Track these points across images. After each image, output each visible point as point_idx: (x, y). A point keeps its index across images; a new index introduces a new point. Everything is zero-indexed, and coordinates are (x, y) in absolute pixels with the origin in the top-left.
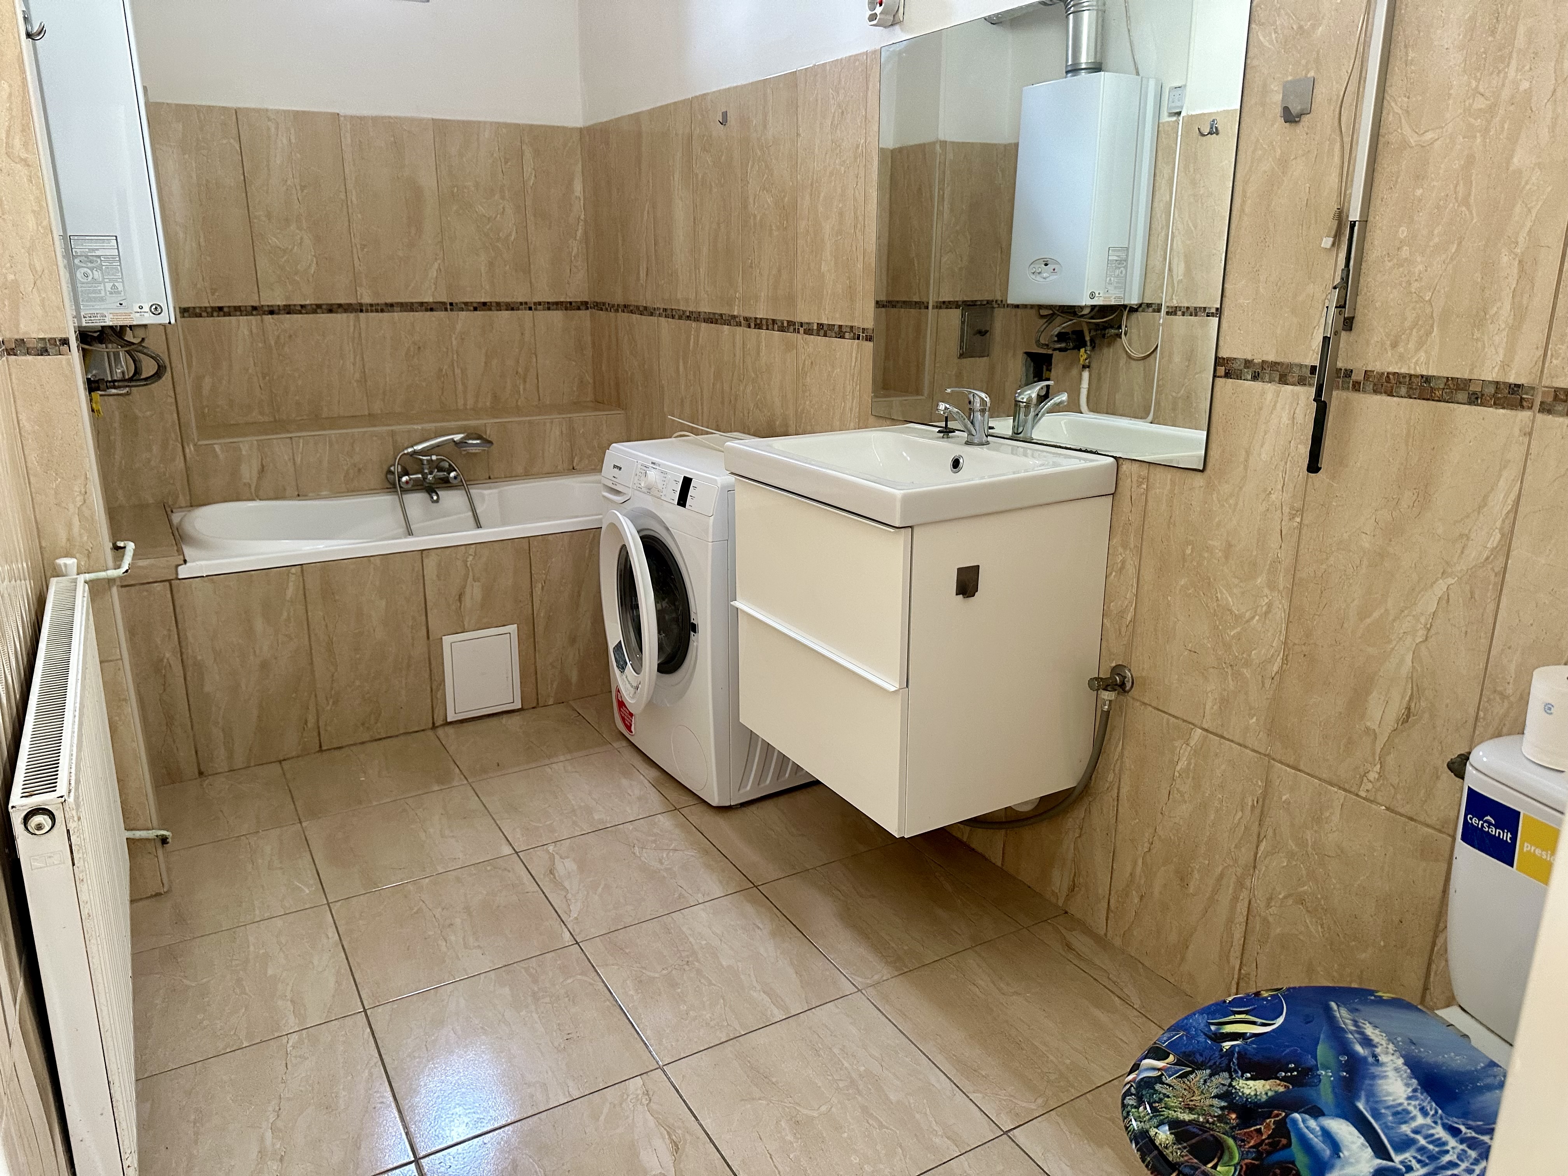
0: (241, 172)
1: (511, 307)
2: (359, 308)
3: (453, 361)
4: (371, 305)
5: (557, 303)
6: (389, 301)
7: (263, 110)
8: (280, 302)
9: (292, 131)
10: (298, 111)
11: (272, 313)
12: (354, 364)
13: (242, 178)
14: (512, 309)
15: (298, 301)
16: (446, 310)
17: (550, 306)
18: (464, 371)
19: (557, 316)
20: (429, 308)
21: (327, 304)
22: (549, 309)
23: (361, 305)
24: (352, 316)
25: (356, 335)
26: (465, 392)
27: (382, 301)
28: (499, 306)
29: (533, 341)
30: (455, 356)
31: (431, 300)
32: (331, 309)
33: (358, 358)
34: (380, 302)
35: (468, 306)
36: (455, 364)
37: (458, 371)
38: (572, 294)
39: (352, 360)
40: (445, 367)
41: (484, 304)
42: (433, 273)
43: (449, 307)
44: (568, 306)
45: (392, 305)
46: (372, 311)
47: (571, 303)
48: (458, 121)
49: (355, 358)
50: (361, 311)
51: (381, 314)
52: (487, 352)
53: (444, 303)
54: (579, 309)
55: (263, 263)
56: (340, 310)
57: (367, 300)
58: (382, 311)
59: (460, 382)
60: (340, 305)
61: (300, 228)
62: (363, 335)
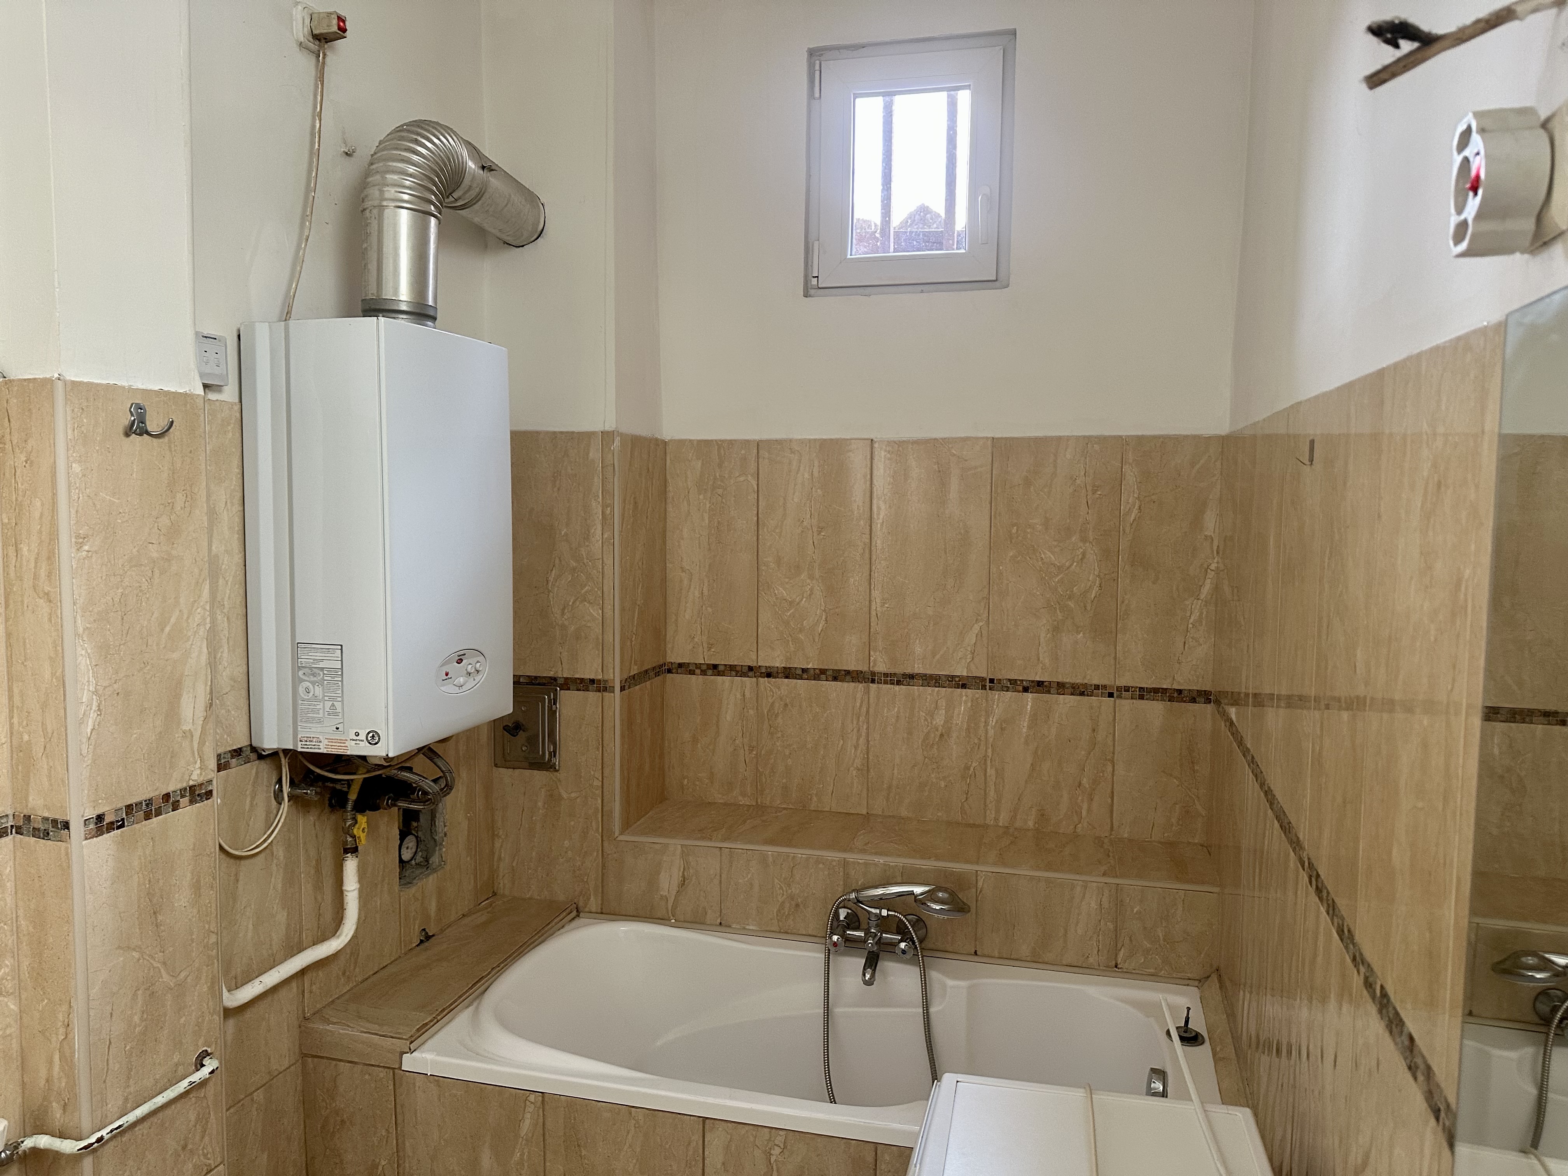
0: (756, 512)
1: (1080, 690)
2: (872, 678)
3: (985, 756)
4: (886, 675)
5: (1156, 690)
6: (909, 671)
7: (785, 440)
8: (778, 663)
9: (816, 463)
10: (825, 440)
11: (769, 675)
12: (856, 748)
13: (756, 518)
14: (1082, 694)
15: (799, 663)
16: (984, 687)
17: (1143, 693)
18: (1000, 773)
19: (1156, 709)
20: (963, 684)
21: (833, 670)
22: (1141, 697)
23: (873, 674)
24: (861, 686)
25: (864, 709)
26: (998, 801)
27: (899, 670)
28: (1061, 688)
29: (1110, 743)
30: (990, 751)
31: (965, 674)
32: (837, 676)
33: (861, 739)
34: (897, 671)
35: (1014, 685)
36: (989, 762)
37: (991, 772)
38: (1184, 679)
39: (855, 742)
40: (974, 764)
41: (1040, 684)
42: (971, 638)
43: (988, 684)
44: (1176, 696)
45: (912, 677)
46: (886, 683)
47: (1180, 692)
48: (1029, 438)
49: (858, 739)
50: (873, 681)
51: (897, 688)
52: (1036, 752)
53: (983, 679)
54: (1193, 700)
55: (765, 616)
56: (848, 678)
57: (881, 667)
58: (899, 683)
59: (993, 787)
60: (848, 672)
61: (811, 577)
62: (871, 711)
